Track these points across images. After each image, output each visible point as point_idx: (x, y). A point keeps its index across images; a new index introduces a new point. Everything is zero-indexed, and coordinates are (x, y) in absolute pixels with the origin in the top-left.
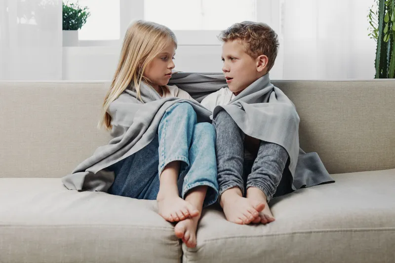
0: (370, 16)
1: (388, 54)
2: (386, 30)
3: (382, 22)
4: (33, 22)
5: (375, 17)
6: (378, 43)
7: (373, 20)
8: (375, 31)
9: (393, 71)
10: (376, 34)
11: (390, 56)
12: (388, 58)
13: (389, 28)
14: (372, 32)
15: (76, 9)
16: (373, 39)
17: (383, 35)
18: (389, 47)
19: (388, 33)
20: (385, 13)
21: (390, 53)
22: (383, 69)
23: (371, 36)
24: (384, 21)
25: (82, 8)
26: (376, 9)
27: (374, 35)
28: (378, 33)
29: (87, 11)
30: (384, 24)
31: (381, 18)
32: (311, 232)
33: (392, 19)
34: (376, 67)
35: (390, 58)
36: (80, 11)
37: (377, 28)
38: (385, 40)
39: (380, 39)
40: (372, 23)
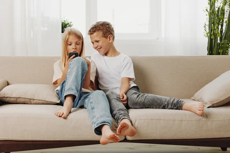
0: (205, 27)
1: (213, 44)
2: (212, 33)
3: (210, 29)
4: (46, 29)
5: (207, 27)
6: (209, 39)
7: (206, 28)
8: (207, 33)
9: (215, 52)
10: (208, 35)
11: (214, 45)
12: (213, 46)
13: (214, 32)
14: (206, 34)
15: (66, 23)
16: (206, 37)
17: (211, 35)
18: (214, 41)
19: (213, 34)
20: (212, 25)
21: (214, 44)
22: (211, 51)
23: (205, 36)
24: (211, 29)
25: (69, 23)
26: (208, 23)
27: (207, 35)
28: (209, 34)
29: (71, 24)
30: (212, 30)
31: (210, 27)
32: (182, 120)
33: (215, 28)
34: (208, 50)
35: (214, 46)
36: (68, 24)
37: (208, 32)
38: (212, 38)
39: (210, 37)
40: (206, 30)
